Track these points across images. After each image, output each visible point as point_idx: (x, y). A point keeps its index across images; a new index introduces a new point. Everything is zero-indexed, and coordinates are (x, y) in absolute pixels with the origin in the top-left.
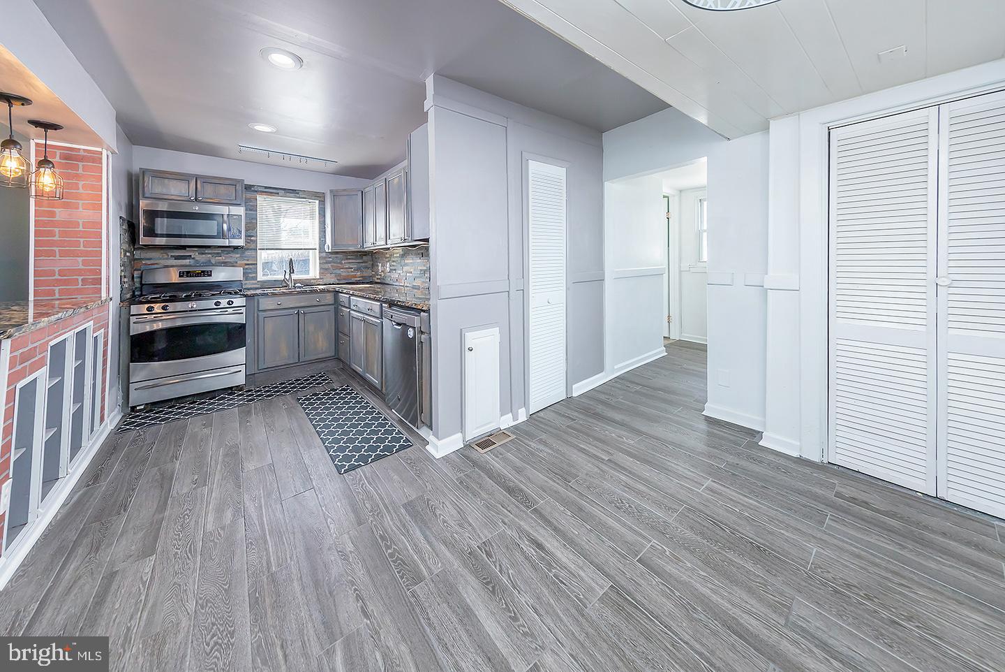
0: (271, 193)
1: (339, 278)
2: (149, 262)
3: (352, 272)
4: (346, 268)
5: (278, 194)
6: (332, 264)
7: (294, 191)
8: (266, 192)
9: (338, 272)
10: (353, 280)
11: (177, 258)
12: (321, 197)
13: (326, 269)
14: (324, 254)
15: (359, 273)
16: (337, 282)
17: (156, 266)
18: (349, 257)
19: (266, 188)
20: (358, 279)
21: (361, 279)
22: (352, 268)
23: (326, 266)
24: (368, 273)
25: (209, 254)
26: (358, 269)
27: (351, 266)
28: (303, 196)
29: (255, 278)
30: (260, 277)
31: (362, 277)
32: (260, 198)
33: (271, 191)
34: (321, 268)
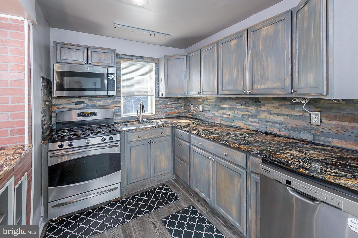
0: (129, 59)
1: (166, 114)
2: (60, 107)
3: (173, 110)
4: (170, 108)
5: (133, 59)
6: (163, 105)
7: (142, 58)
8: (126, 58)
9: (165, 110)
10: (174, 115)
11: (77, 103)
12: (156, 61)
13: (159, 108)
14: (158, 99)
15: (177, 111)
16: (165, 117)
17: (64, 110)
18: (171, 100)
19: (126, 55)
20: (176, 114)
21: (178, 114)
22: (173, 107)
23: (159, 106)
24: (182, 110)
25: (95, 100)
26: (176, 108)
27: (173, 106)
28: (147, 61)
29: (121, 115)
30: (123, 115)
31: (179, 113)
32: (123, 62)
33: (129, 58)
34: (156, 108)
